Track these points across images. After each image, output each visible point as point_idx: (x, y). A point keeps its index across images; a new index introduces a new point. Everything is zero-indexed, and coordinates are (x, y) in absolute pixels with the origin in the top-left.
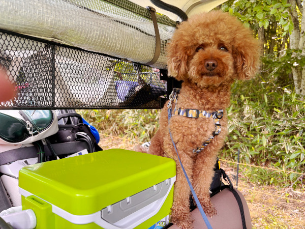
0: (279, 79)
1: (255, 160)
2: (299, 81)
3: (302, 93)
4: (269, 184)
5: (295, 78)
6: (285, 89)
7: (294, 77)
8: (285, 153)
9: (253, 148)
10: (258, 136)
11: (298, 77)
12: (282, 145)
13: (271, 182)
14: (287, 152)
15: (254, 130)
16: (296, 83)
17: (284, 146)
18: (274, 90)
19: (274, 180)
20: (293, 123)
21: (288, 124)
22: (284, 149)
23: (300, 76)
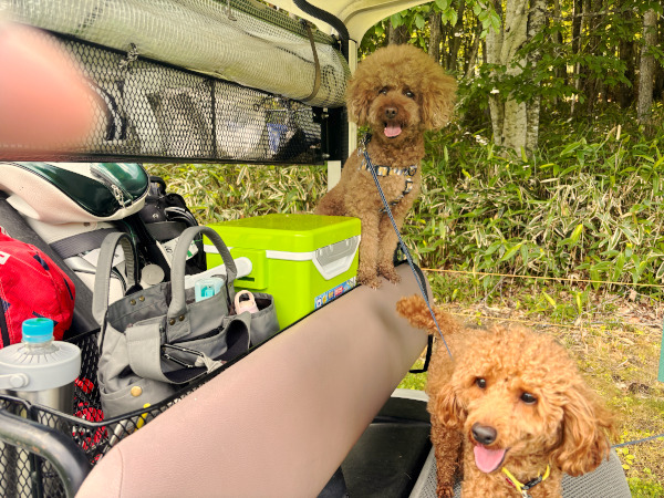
0: (468, 116)
1: (427, 263)
2: (500, 121)
3: (505, 144)
4: (450, 300)
5: (494, 116)
6: (478, 137)
7: (492, 113)
8: (476, 247)
9: (424, 242)
10: (433, 221)
11: (499, 114)
12: (470, 235)
13: (454, 296)
14: (479, 246)
15: (426, 211)
16: (495, 126)
17: (475, 235)
18: (460, 138)
19: (458, 293)
20: (490, 196)
21: (481, 199)
22: (474, 241)
23: (502, 112)
